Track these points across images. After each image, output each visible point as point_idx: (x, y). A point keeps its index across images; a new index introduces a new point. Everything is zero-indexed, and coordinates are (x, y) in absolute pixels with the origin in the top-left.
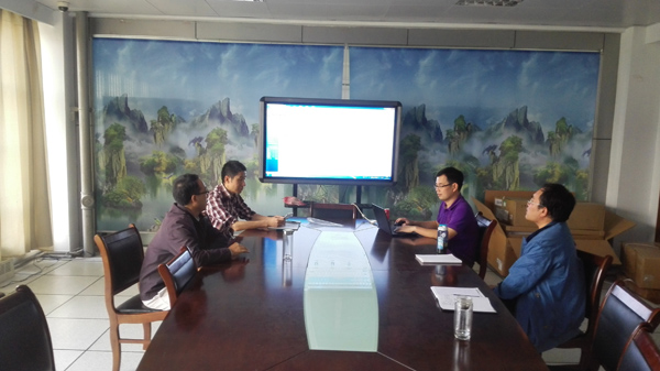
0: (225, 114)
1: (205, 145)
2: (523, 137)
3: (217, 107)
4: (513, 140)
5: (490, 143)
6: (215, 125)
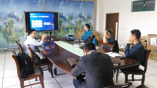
0: (13, 16)
1: (7, 24)
2: (82, 19)
3: (10, 14)
4: (80, 20)
5: (76, 21)
6: (10, 19)
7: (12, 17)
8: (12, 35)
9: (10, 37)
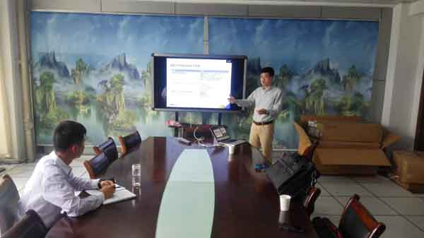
0: (123, 64)
1: (109, 86)
2: (326, 79)
3: (117, 59)
4: (320, 81)
5: (304, 83)
6: (116, 72)
7: (121, 68)
8: (117, 113)
9: (111, 117)
